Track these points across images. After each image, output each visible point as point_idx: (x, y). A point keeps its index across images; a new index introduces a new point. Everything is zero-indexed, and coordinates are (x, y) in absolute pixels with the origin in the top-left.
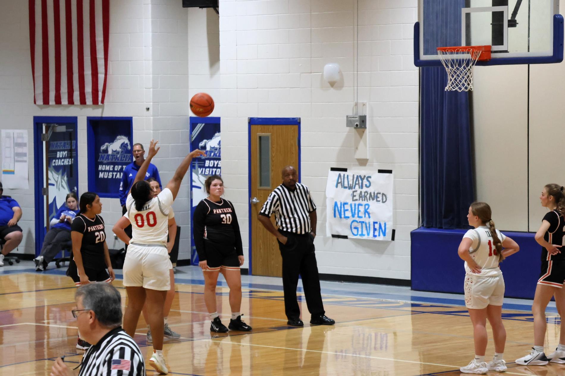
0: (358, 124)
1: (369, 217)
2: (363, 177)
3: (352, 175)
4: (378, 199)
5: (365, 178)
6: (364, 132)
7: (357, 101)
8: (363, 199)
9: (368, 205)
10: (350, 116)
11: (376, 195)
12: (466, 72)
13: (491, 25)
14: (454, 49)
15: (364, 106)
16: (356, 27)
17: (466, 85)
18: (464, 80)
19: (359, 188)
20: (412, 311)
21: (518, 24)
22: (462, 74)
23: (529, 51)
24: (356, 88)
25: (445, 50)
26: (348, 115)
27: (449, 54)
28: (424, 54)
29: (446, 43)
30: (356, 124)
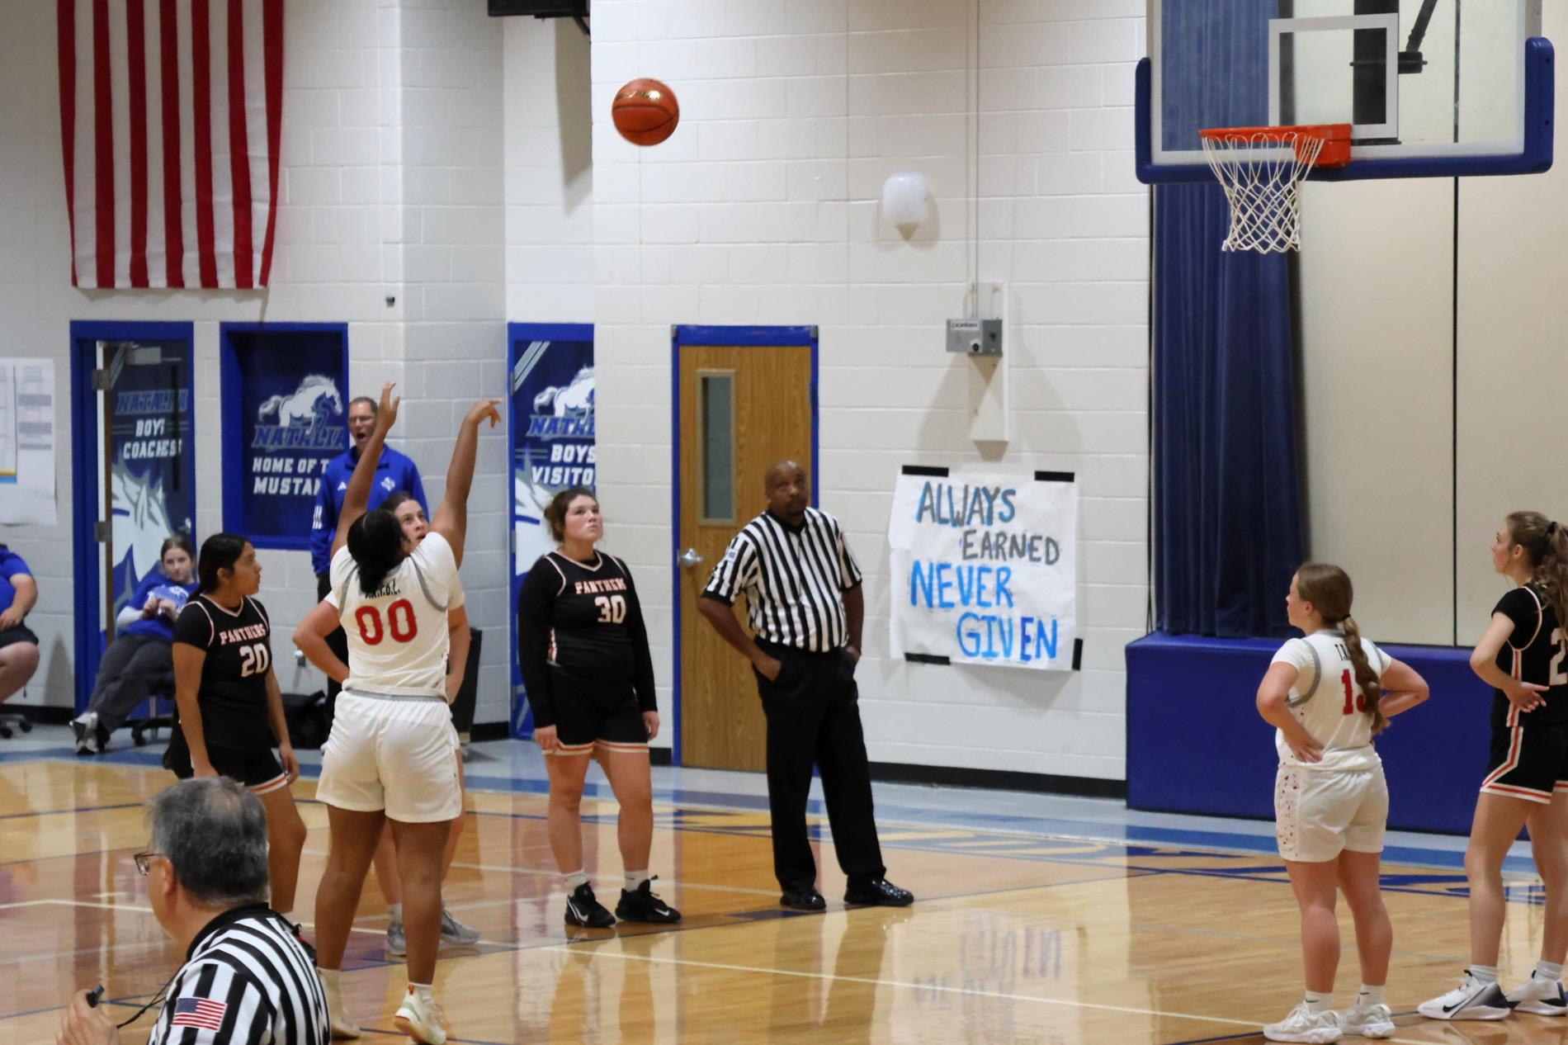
0: (979, 344)
1: (1010, 604)
2: (992, 493)
3: (962, 486)
4: (1035, 555)
5: (1000, 495)
6: (995, 366)
7: (977, 279)
8: (994, 553)
9: (1007, 570)
10: (958, 322)
11: (1028, 541)
12: (1282, 197)
13: (1352, 68)
14: (1249, 134)
15: (997, 293)
16: (973, 72)
17: (1281, 234)
18: (1275, 221)
19: (983, 522)
20: (1129, 868)
21: (1425, 63)
22: (1269, 204)
23: (1456, 140)
24: (973, 242)
25: (1222, 135)
26: (951, 317)
27: (1234, 148)
28: (1164, 148)
29: (1226, 118)
30: (972, 343)
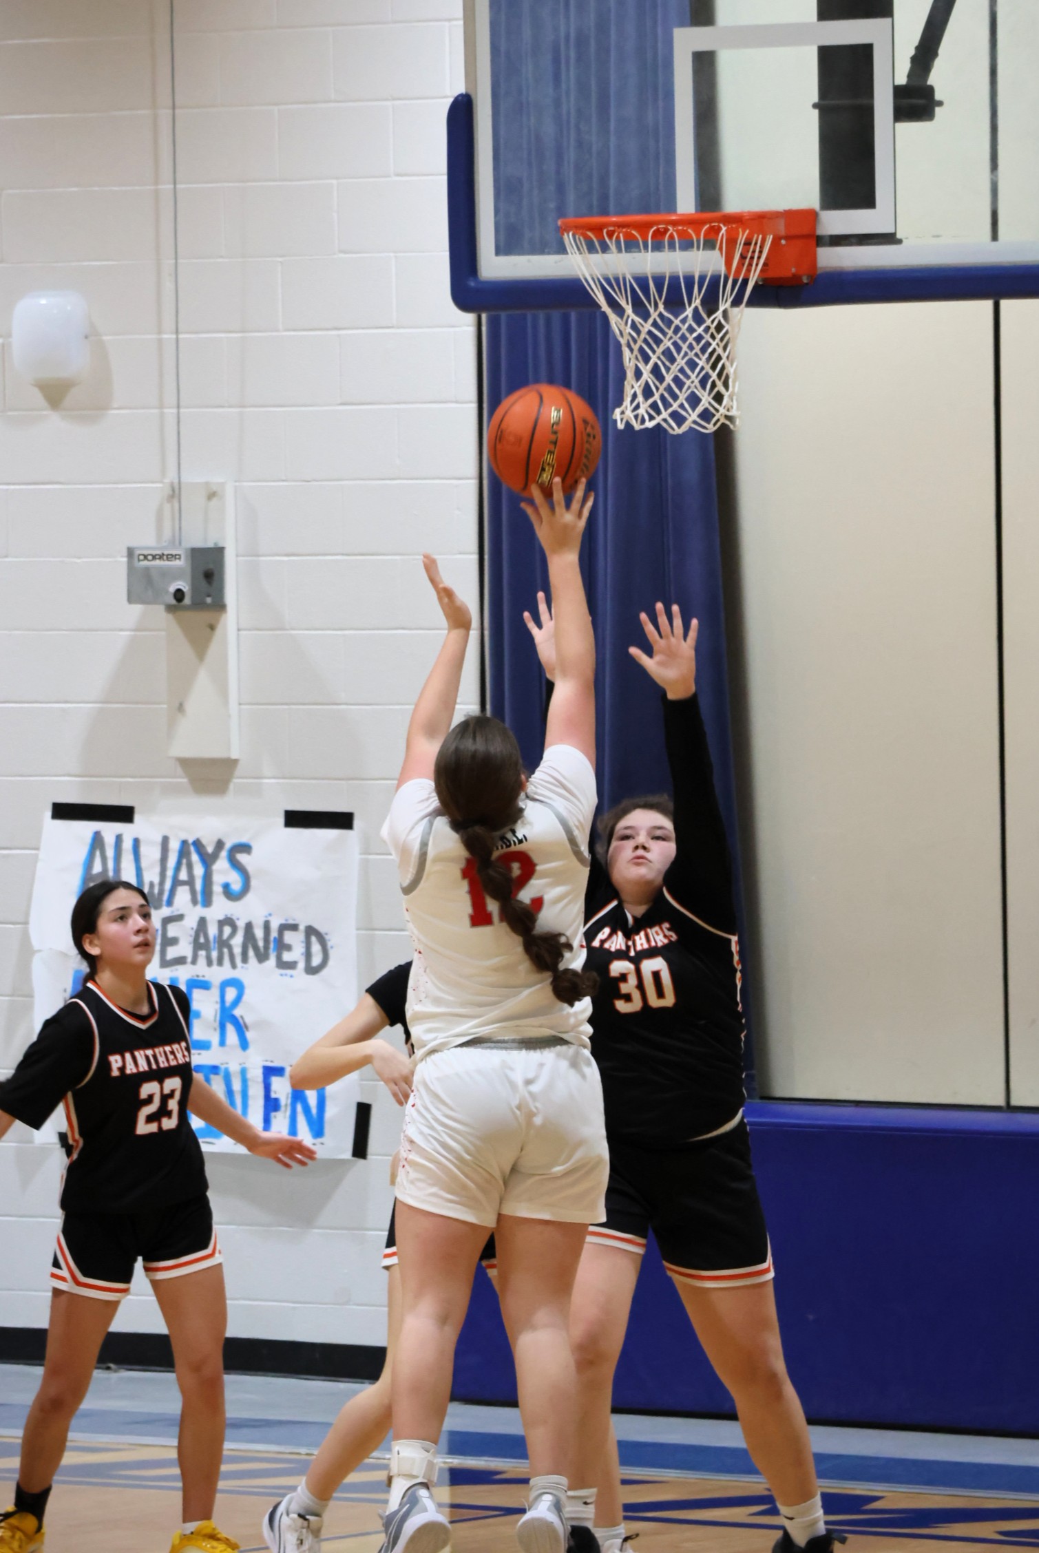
0: (185, 590)
1: (244, 1045)
2: (210, 849)
3: (159, 839)
4: (287, 957)
5: (224, 854)
6: (212, 628)
7: (179, 478)
8: (214, 954)
9: (237, 984)
10: (146, 552)
11: (274, 934)
12: (707, 337)
13: (816, 112)
14: (643, 227)
15: (214, 501)
16: (165, 114)
17: (706, 400)
18: (694, 378)
19: (194, 902)
20: (454, 1506)
21: (940, 104)
22: (685, 348)
23: (995, 237)
24: (171, 412)
25: (597, 229)
26: (133, 544)
27: (620, 250)
28: (499, 251)
29: (604, 198)
30: (172, 589)
